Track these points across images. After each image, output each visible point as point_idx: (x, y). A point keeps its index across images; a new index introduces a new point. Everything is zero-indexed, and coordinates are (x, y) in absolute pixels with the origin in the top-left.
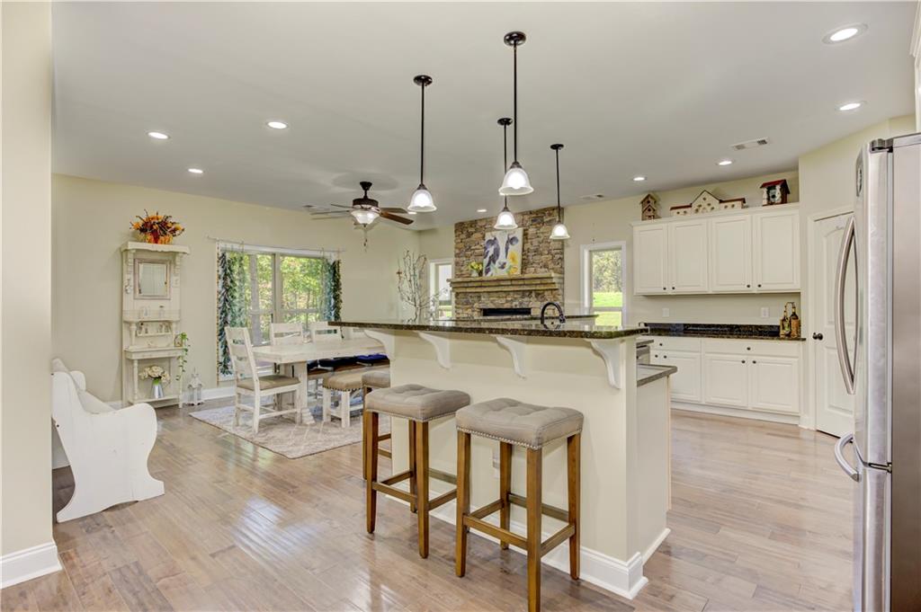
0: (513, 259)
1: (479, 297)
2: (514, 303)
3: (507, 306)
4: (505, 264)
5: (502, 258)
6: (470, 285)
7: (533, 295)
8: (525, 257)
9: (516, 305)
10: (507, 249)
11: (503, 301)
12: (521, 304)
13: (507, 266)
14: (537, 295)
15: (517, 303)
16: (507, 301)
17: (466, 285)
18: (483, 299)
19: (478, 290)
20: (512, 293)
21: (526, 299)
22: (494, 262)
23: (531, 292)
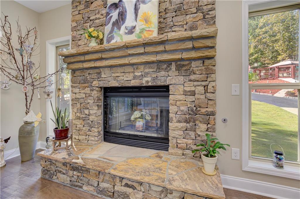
0: (147, 20)
1: (99, 73)
2: (145, 79)
3: (134, 83)
4: (134, 27)
5: (130, 21)
6: (88, 57)
7: (173, 67)
8: (162, 20)
9: (147, 81)
10: (136, 10)
11: (130, 76)
12: (154, 79)
13: (137, 30)
14: (179, 68)
15: (149, 79)
16: (135, 78)
17: (82, 58)
18: (103, 76)
19: (98, 64)
20: (142, 67)
21: (163, 73)
22: (119, 29)
23: (169, 62)
